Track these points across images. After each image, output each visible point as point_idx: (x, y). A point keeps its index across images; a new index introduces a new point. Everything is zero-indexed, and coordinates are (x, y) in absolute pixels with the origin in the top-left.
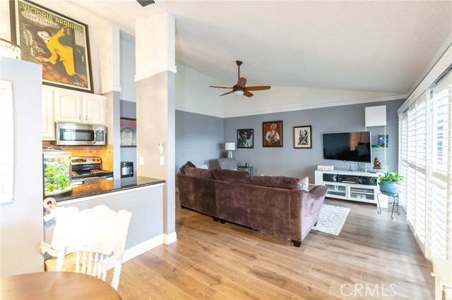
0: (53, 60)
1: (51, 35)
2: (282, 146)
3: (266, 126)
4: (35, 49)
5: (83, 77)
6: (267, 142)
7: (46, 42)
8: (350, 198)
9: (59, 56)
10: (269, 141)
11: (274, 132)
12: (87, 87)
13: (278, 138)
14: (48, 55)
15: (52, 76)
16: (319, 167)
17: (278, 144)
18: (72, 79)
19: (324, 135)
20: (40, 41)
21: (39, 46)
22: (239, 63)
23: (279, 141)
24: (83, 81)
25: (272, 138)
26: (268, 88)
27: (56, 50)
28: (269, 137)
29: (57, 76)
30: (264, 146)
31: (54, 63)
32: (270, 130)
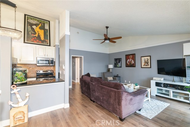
0: (37, 35)
1: (37, 27)
2: (135, 67)
3: (127, 57)
4: (31, 32)
5: (47, 40)
6: (128, 64)
7: (35, 29)
8: (172, 98)
9: (39, 34)
10: (129, 64)
11: (131, 59)
12: (48, 44)
13: (133, 62)
14: (35, 33)
15: (36, 41)
16: (154, 78)
17: (133, 66)
18: (43, 41)
19: (158, 61)
20: (33, 29)
21: (32, 31)
22: (107, 27)
23: (133, 64)
24: (47, 42)
25: (130, 62)
26: (121, 38)
27: (38, 32)
28: (129, 62)
29: (38, 41)
30: (126, 67)
31: (37, 36)
32: (129, 58)
